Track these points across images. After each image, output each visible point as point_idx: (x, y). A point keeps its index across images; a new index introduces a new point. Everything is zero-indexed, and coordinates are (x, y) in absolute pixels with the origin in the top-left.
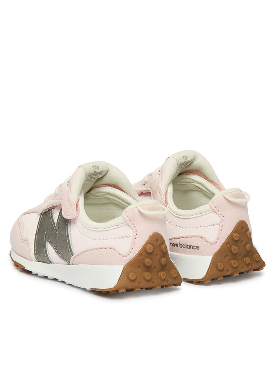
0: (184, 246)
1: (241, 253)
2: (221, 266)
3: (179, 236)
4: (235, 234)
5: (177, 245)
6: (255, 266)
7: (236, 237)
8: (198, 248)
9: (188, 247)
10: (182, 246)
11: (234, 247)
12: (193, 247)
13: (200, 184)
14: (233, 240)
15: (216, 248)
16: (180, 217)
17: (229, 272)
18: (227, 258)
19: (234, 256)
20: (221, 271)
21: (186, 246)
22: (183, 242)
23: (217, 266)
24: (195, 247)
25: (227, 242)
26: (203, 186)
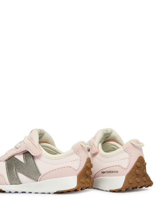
0: (109, 172)
1: (141, 175)
2: (131, 181)
3: (106, 167)
4: (138, 163)
5: (105, 172)
6: (148, 183)
7: (139, 164)
8: (117, 172)
9: (112, 172)
10: (108, 172)
11: (137, 171)
12: (114, 172)
13: (115, 146)
14: (137, 166)
15: (128, 171)
16: (107, 157)
17: (135, 185)
18: (134, 177)
19: (138, 175)
20: (131, 184)
21: (110, 172)
22: (108, 170)
23: (128, 181)
24: (115, 172)
25: (134, 168)
26: (116, 147)
